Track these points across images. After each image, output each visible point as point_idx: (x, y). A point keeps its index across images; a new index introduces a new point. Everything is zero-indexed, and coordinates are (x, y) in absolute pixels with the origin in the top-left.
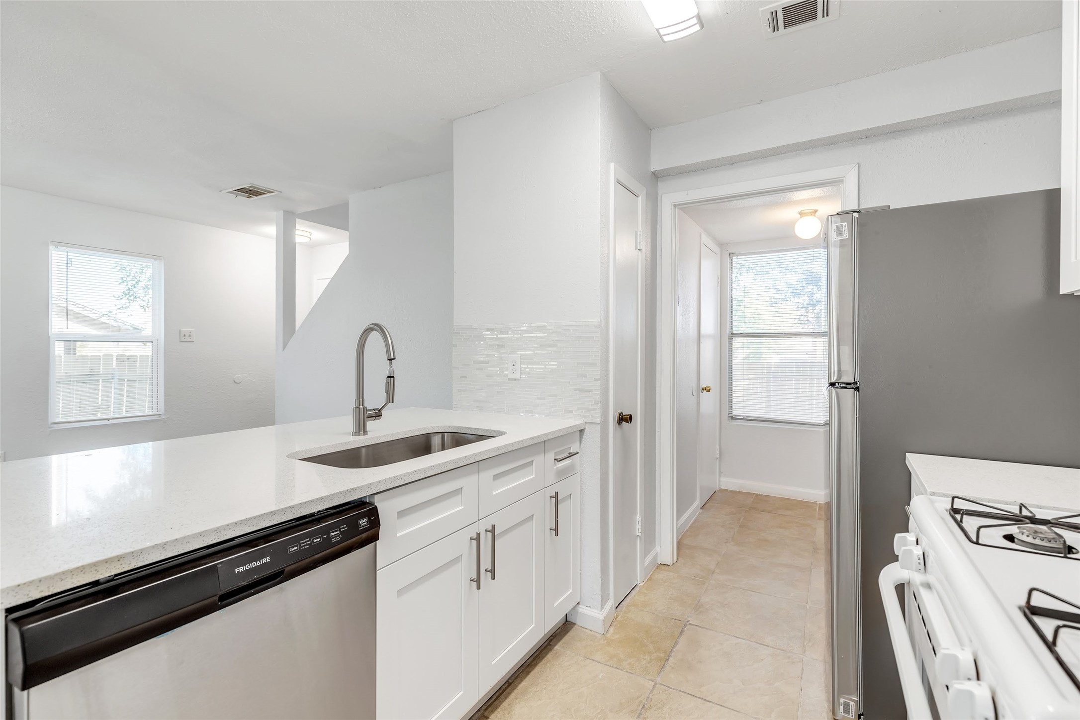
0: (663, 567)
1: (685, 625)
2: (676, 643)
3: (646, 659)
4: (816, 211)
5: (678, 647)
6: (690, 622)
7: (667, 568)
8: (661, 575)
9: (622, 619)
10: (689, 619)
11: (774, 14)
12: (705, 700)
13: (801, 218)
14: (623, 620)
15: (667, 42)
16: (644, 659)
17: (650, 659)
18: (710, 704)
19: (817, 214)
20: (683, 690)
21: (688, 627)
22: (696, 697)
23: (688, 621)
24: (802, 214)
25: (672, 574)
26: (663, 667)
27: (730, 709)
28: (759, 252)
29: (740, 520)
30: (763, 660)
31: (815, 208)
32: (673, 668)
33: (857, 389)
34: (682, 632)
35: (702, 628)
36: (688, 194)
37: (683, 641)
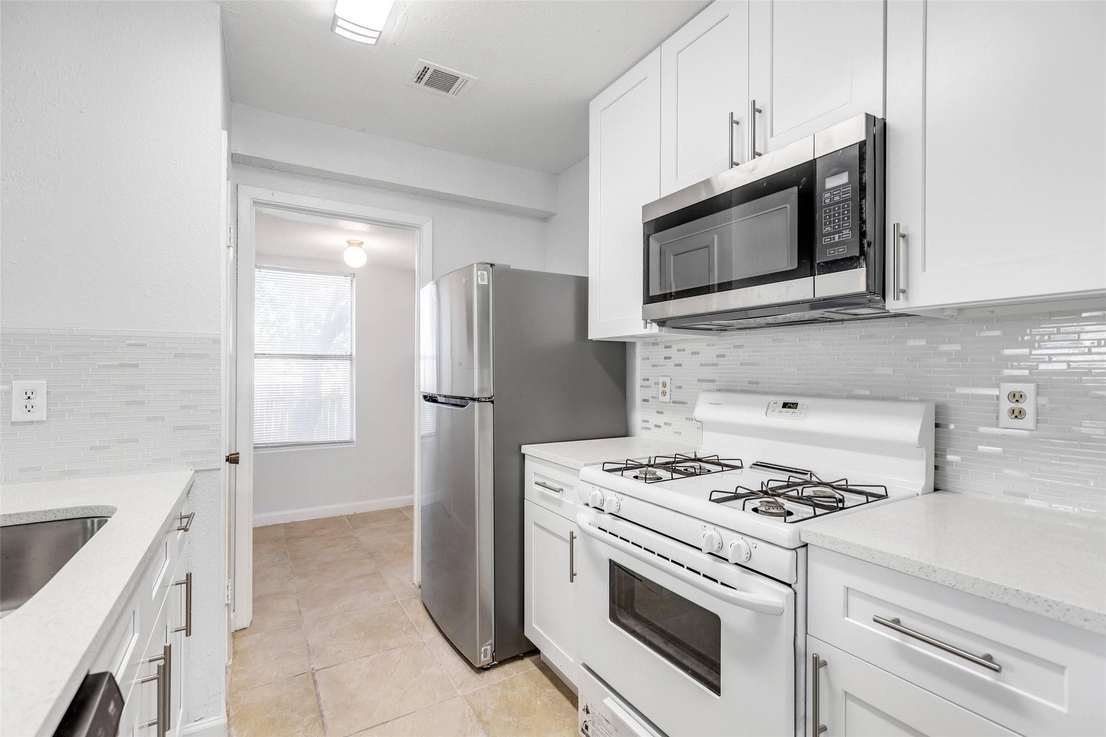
0: (240, 634)
1: (313, 674)
2: (318, 695)
3: (299, 730)
4: (362, 243)
5: (322, 697)
6: (315, 669)
7: (245, 632)
8: (246, 643)
9: (237, 711)
10: (312, 666)
11: (425, 70)
12: (383, 723)
13: (349, 246)
14: (239, 712)
15: (337, 34)
16: (298, 732)
17: (304, 726)
18: (389, 723)
19: (363, 246)
20: (359, 730)
21: (317, 675)
22: (374, 727)
23: (313, 669)
24: (350, 243)
25: (258, 635)
26: (323, 724)
27: (406, 715)
28: (284, 269)
29: (287, 554)
30: (400, 661)
31: (362, 241)
32: (334, 719)
33: (492, 402)
34: (315, 682)
35: (331, 667)
36: (273, 195)
37: (322, 690)
